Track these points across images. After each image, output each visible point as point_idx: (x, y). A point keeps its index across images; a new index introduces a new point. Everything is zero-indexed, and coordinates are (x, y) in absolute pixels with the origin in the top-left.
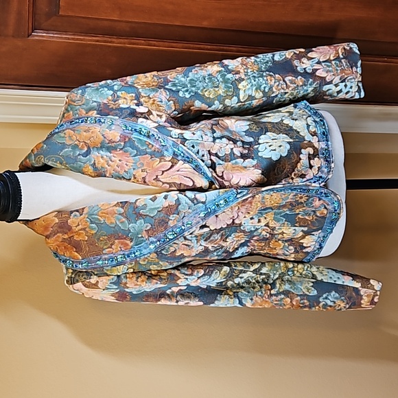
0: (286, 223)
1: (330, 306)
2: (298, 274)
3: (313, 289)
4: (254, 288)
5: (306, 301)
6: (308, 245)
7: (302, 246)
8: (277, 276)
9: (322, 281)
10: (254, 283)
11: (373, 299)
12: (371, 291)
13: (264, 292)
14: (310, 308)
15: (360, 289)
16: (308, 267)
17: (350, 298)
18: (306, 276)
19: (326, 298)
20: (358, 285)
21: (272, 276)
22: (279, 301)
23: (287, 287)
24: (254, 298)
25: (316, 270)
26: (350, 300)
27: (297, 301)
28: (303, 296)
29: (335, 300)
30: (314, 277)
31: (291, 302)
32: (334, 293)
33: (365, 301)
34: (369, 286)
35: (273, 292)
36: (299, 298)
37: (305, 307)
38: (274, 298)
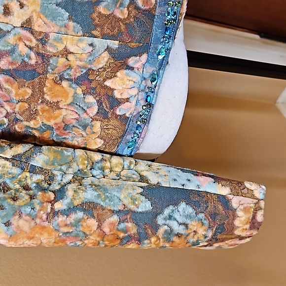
0: (71, 24)
1: (179, 235)
2: (113, 175)
3: (143, 198)
4: (15, 199)
5: (130, 225)
6: (125, 96)
7: (113, 97)
8: (69, 177)
9: (158, 186)
10: (17, 190)
11: (254, 217)
12: (249, 200)
13: (38, 207)
14: (139, 241)
15: (231, 197)
16: (131, 163)
17: (213, 216)
18: (128, 179)
19: (170, 217)
20: (224, 191)
21: (59, 178)
22: (72, 225)
23: (89, 195)
24: (15, 221)
25: (147, 168)
26: (214, 221)
27: (112, 224)
28: (125, 213)
29: (188, 222)
30: (142, 179)
31: (99, 227)
32: (183, 205)
33: (241, 222)
34: (245, 191)
35: (58, 206)
36: (115, 218)
37: (129, 239)
38: (61, 219)
